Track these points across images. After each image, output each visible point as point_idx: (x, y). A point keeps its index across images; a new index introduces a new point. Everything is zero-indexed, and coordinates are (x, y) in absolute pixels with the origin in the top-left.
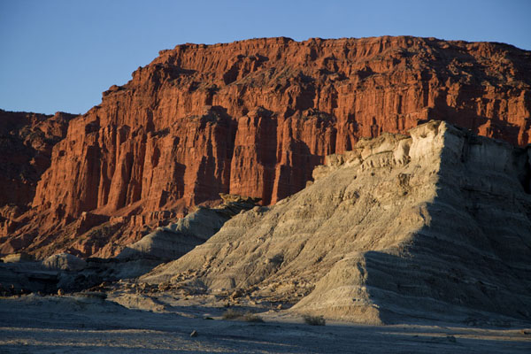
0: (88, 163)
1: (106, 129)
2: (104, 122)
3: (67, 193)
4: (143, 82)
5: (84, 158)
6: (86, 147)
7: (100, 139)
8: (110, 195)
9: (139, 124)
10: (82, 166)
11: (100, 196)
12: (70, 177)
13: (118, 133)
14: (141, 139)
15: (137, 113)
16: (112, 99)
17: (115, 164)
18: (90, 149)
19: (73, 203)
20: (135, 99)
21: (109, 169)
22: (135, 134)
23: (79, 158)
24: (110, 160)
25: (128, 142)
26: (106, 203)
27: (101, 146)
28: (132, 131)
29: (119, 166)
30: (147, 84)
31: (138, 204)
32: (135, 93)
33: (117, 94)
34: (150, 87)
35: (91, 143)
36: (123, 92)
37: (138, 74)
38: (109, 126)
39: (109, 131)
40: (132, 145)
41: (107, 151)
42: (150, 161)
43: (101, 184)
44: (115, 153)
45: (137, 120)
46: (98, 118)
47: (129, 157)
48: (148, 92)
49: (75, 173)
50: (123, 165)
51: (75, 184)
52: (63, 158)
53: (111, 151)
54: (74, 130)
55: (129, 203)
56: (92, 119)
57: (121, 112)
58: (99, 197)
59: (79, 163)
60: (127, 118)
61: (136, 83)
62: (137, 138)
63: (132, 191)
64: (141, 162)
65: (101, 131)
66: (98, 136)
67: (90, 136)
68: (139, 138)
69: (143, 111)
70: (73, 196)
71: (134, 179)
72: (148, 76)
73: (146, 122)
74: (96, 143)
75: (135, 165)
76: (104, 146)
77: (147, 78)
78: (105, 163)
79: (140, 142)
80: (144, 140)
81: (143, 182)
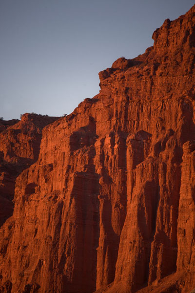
0: (76, 205)
1: (108, 141)
2: (103, 128)
3: (40, 264)
4: (172, 49)
5: (69, 194)
6: (72, 175)
7: (97, 159)
8: (118, 264)
9: (168, 128)
10: (66, 209)
11: (100, 267)
12: (46, 232)
13: (129, 146)
14: (171, 155)
15: (164, 106)
16: (117, 85)
17: (125, 205)
18: (79, 178)
19: (51, 281)
20: (159, 81)
21: (114, 214)
22: (159, 147)
23: (61, 196)
24: (116, 198)
25: (147, 163)
26: (111, 278)
27: (99, 171)
28: (154, 141)
29: (132, 207)
30: (180, 51)
31: (170, 280)
32: (159, 71)
33: (127, 73)
34: (186, 57)
35: (80, 168)
36: (136, 69)
37: (163, 35)
38: (112, 135)
39: (113, 144)
40: (155, 168)
41: (108, 181)
42: (190, 197)
43: (101, 244)
44: (124, 183)
45: (162, 120)
46: (93, 121)
47: (151, 190)
48: (183, 68)
49: (53, 223)
50: (140, 205)
51: (55, 245)
52: (34, 197)
53: (117, 180)
54: (51, 145)
55: (154, 278)
56: (82, 122)
57: (133, 108)
58: (99, 269)
59: (61, 205)
60: (144, 119)
61: (160, 52)
62: (163, 154)
63: (160, 255)
64: (174, 200)
65: (98, 144)
66: (93, 153)
67: (79, 155)
68: (167, 153)
69: (175, 104)
70: (51, 268)
71: (162, 232)
72: (183, 35)
73: (180, 123)
74: (90, 167)
75: (162, 206)
76: (104, 170)
77: (180, 41)
78: (108, 203)
79: (169, 162)
80: (178, 158)
81: (179, 238)
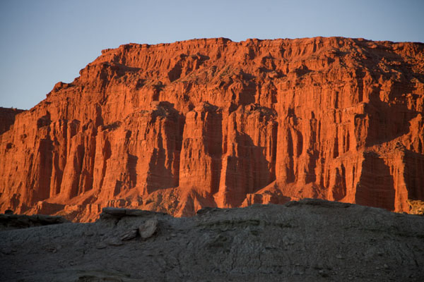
0: (41, 156)
1: (58, 124)
2: (55, 117)
3: (21, 184)
4: (91, 79)
5: (36, 150)
6: (39, 140)
7: (51, 132)
8: (62, 185)
9: (89, 118)
10: (35, 158)
11: (53, 186)
12: (23, 169)
13: (69, 127)
14: (91, 132)
15: (87, 108)
16: (62, 96)
17: (66, 156)
18: (42, 142)
19: (27, 193)
20: (84, 95)
21: (60, 161)
22: (85, 128)
23: (32, 151)
24: (61, 153)
25: (79, 135)
26: (58, 191)
27: (52, 139)
28: (82, 125)
29: (70, 158)
30: (95, 81)
31: (90, 193)
32: (84, 90)
33: (67, 90)
34: (98, 84)
35: (43, 137)
36: (72, 88)
37: (85, 72)
38: (60, 121)
39: (60, 125)
40: (83, 138)
41: (58, 144)
42: (101, 153)
43: (53, 175)
44: (65, 145)
45: (86, 115)
46: (48, 114)
47: (81, 150)
48: (97, 89)
49: (28, 164)
50: (75, 157)
51: (29, 175)
52: (11, 150)
53: (62, 143)
54: (21, 124)
55: (81, 192)
56: (42, 114)
57: (70, 108)
58: (51, 187)
59: (32, 155)
60: (76, 113)
61: (84, 81)
62: (87, 132)
63: (84, 181)
64: (93, 154)
65: (52, 125)
66: (49, 130)
67: (42, 130)
68: (89, 131)
69: (93, 107)
70: (26, 186)
71: (85, 170)
72: (96, 74)
73: (95, 116)
74: (48, 137)
75: (86, 158)
76: (55, 139)
77: (95, 77)
78: (57, 155)
79: (90, 135)
80: (95, 133)
81: (95, 173)
